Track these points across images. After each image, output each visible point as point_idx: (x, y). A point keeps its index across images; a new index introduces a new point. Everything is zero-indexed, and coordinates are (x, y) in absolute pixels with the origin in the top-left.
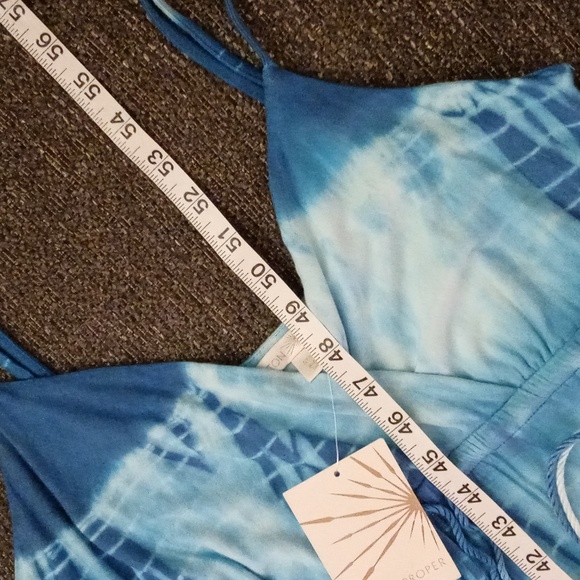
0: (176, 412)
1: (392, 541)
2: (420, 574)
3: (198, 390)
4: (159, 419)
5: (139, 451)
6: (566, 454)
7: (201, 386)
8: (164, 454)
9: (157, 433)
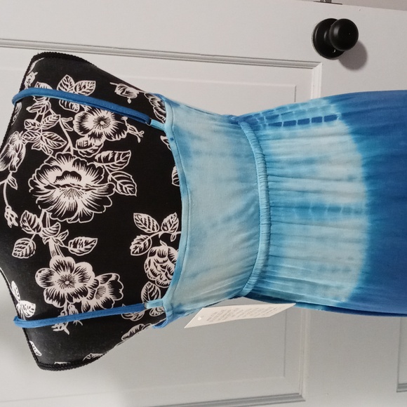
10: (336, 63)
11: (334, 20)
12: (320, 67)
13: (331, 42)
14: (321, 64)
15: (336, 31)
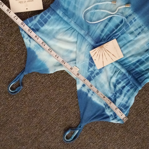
0: (86, 91)
1: (108, 51)
2: (114, 46)
3: (82, 88)
4: (87, 95)
5: (92, 98)
6: (89, 22)
7: (81, 87)
8: (93, 94)
9: (89, 95)
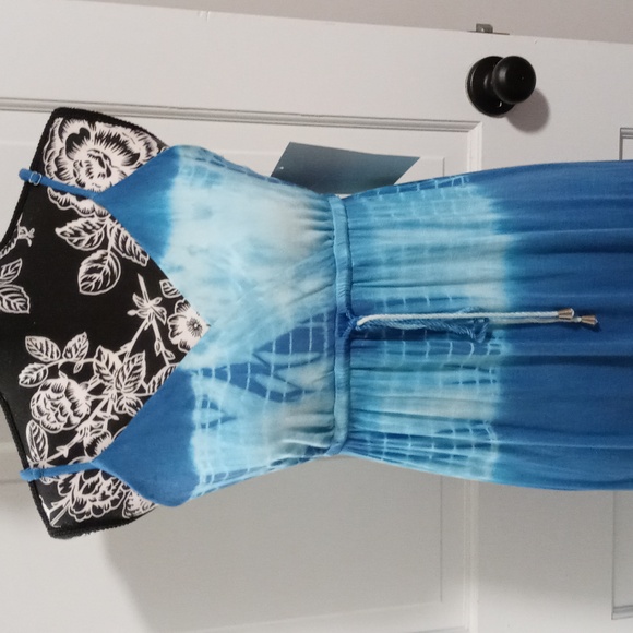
10: (502, 122)
11: (497, 59)
12: (478, 129)
13: (495, 91)
14: (481, 124)
15: (503, 74)
